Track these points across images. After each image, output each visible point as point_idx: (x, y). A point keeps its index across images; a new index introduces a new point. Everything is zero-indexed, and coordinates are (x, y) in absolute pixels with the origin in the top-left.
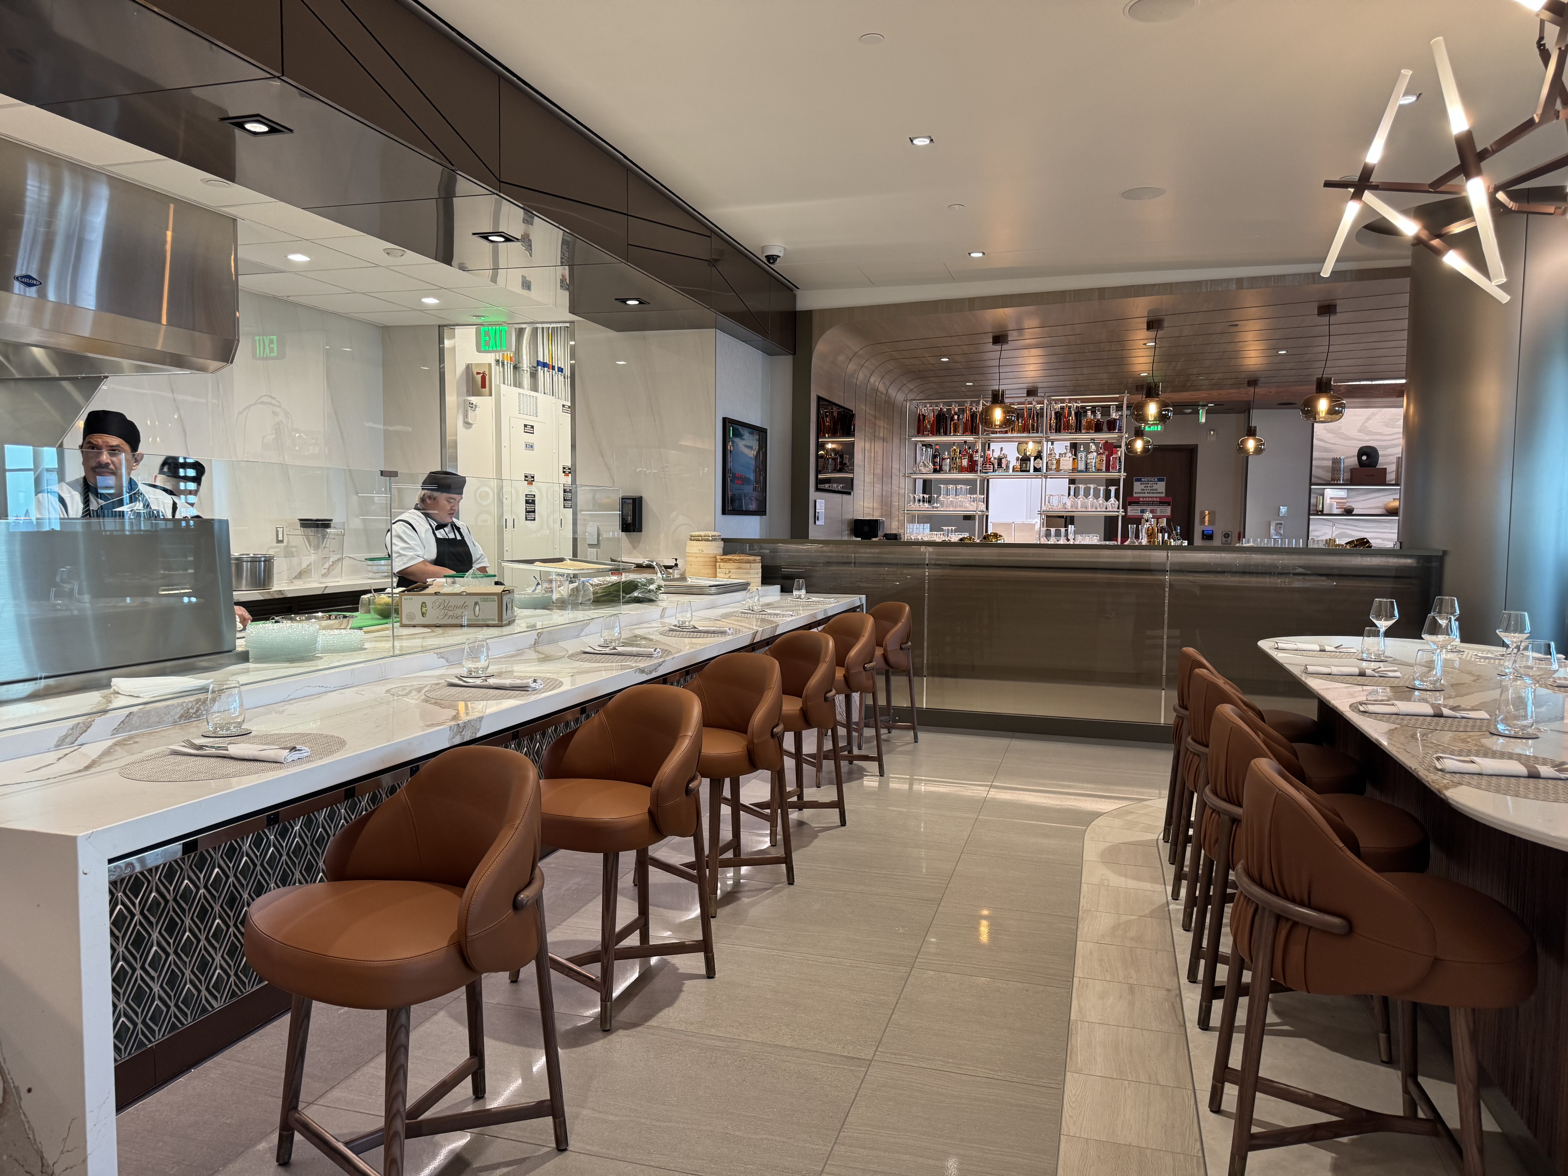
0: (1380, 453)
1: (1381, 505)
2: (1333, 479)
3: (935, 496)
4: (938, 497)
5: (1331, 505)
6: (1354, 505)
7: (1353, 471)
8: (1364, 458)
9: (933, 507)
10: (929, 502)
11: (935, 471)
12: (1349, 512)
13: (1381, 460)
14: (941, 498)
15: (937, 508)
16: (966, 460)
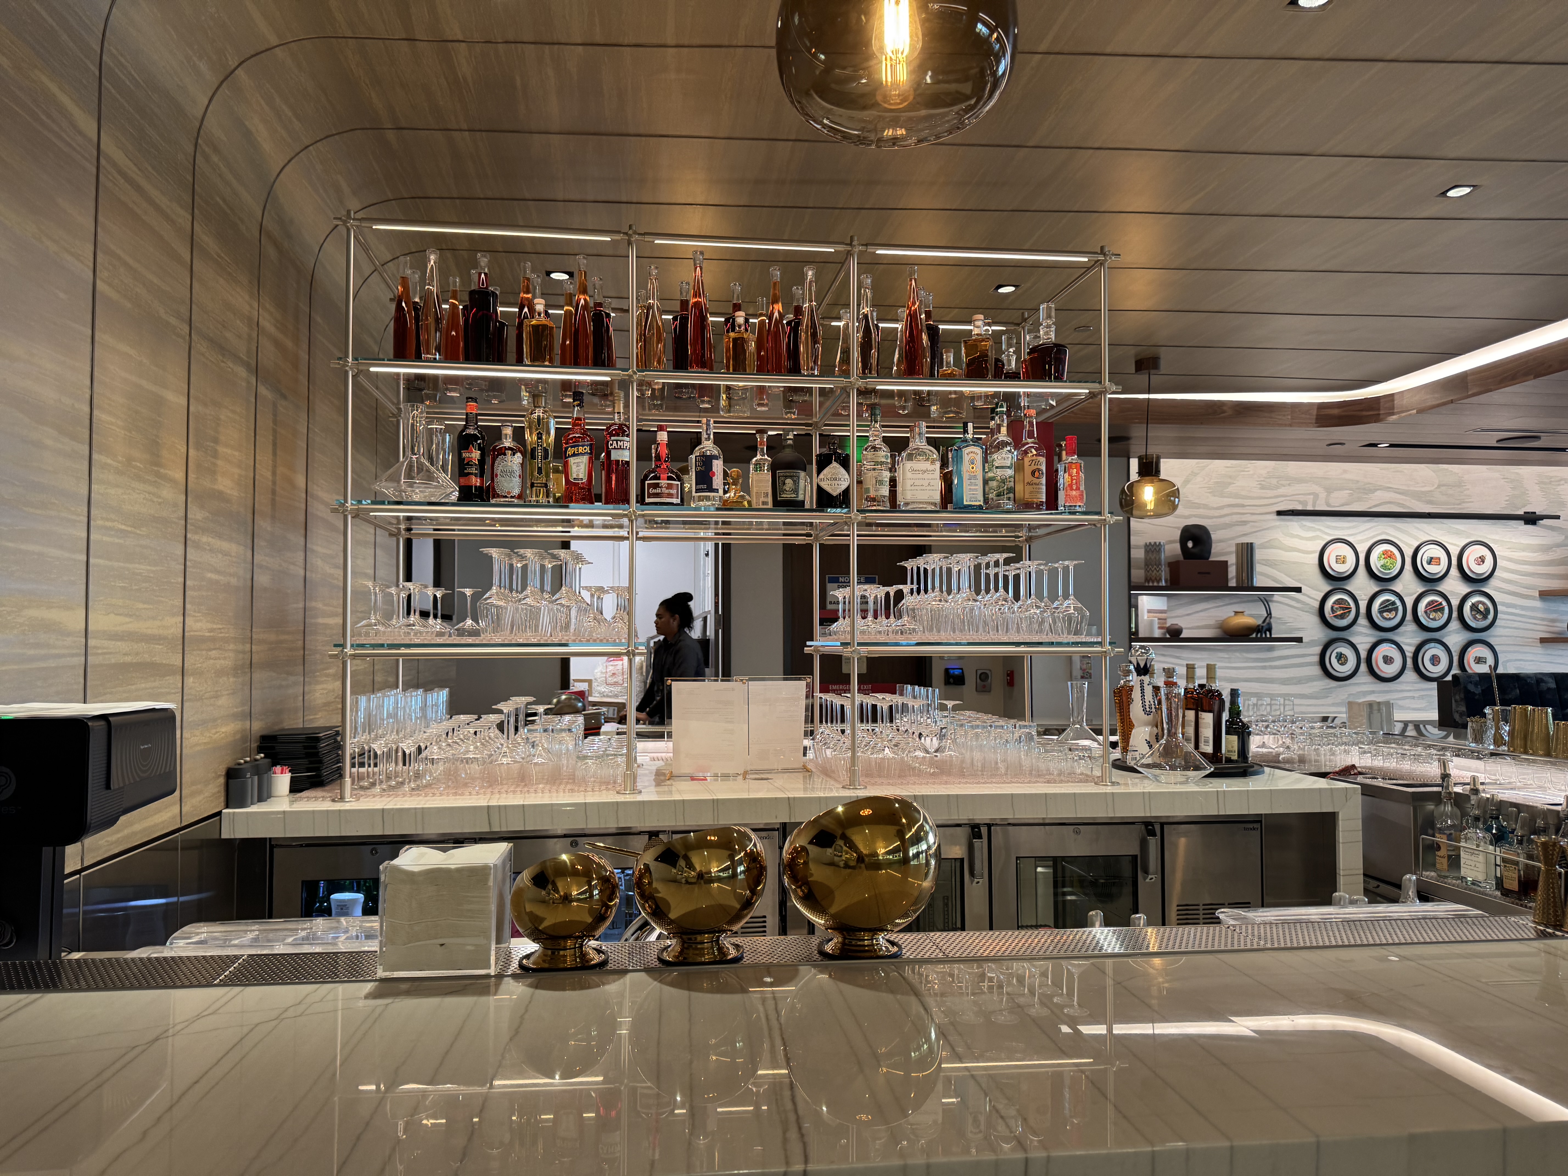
0: (1214, 537)
1: (1212, 622)
2: (1147, 580)
3: (468, 592)
4: (476, 597)
5: (1151, 623)
6: (1181, 623)
7: (1174, 566)
8: (1190, 544)
9: (461, 633)
10: (447, 618)
11: (468, 496)
12: (1174, 634)
13: (1216, 548)
14: (494, 597)
15: (475, 633)
16: (585, 459)
